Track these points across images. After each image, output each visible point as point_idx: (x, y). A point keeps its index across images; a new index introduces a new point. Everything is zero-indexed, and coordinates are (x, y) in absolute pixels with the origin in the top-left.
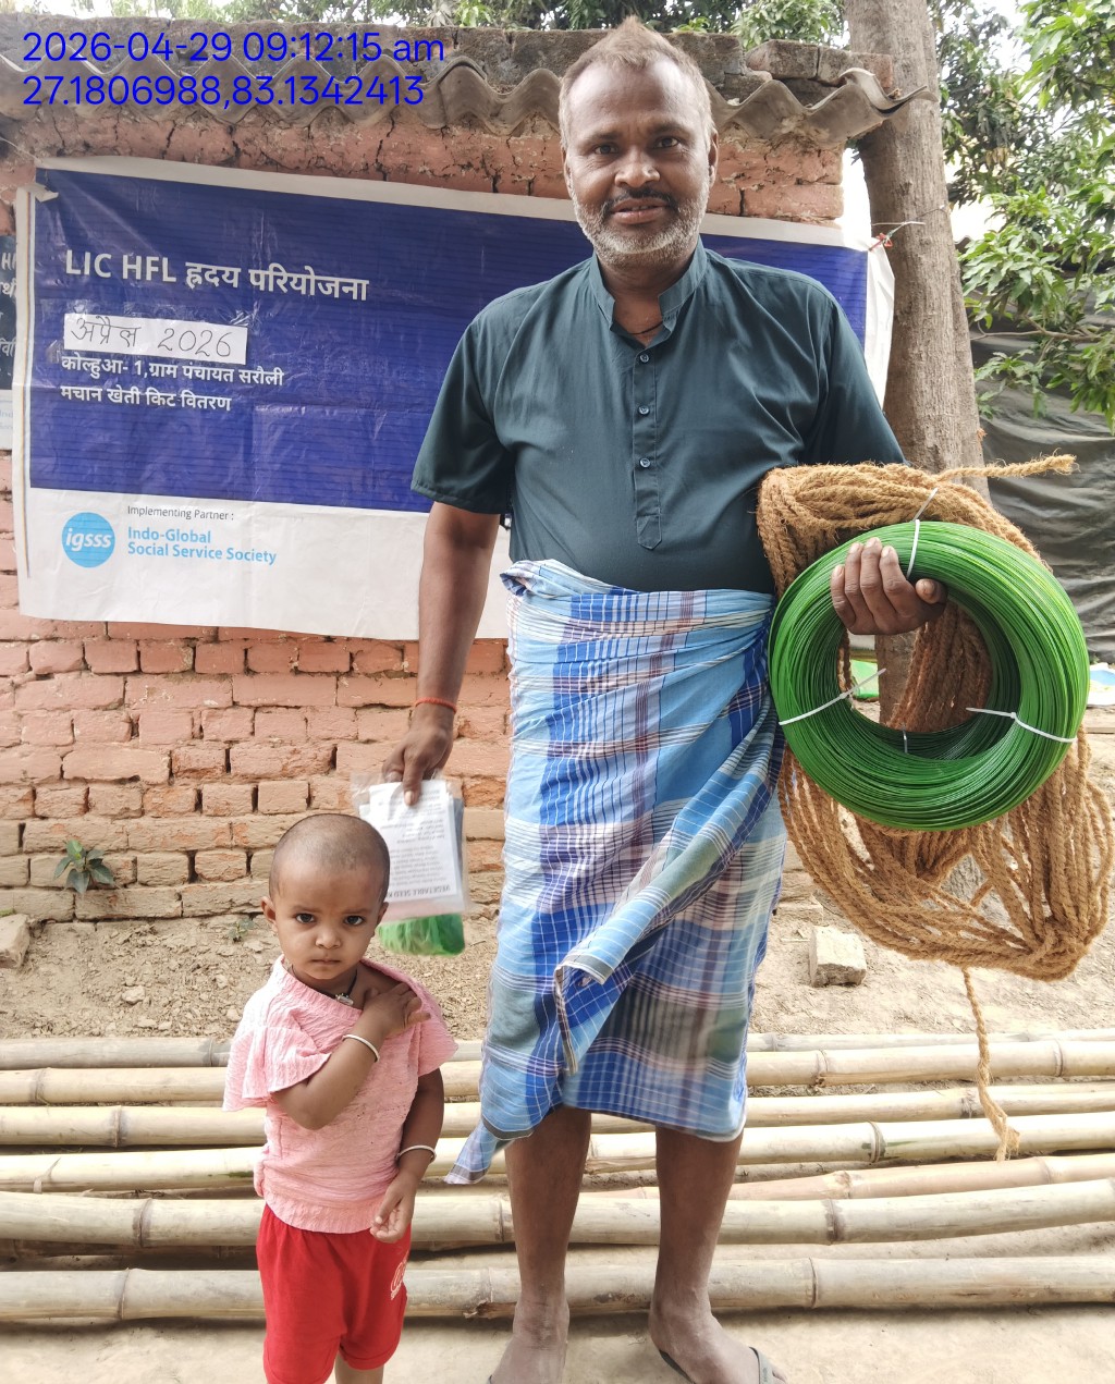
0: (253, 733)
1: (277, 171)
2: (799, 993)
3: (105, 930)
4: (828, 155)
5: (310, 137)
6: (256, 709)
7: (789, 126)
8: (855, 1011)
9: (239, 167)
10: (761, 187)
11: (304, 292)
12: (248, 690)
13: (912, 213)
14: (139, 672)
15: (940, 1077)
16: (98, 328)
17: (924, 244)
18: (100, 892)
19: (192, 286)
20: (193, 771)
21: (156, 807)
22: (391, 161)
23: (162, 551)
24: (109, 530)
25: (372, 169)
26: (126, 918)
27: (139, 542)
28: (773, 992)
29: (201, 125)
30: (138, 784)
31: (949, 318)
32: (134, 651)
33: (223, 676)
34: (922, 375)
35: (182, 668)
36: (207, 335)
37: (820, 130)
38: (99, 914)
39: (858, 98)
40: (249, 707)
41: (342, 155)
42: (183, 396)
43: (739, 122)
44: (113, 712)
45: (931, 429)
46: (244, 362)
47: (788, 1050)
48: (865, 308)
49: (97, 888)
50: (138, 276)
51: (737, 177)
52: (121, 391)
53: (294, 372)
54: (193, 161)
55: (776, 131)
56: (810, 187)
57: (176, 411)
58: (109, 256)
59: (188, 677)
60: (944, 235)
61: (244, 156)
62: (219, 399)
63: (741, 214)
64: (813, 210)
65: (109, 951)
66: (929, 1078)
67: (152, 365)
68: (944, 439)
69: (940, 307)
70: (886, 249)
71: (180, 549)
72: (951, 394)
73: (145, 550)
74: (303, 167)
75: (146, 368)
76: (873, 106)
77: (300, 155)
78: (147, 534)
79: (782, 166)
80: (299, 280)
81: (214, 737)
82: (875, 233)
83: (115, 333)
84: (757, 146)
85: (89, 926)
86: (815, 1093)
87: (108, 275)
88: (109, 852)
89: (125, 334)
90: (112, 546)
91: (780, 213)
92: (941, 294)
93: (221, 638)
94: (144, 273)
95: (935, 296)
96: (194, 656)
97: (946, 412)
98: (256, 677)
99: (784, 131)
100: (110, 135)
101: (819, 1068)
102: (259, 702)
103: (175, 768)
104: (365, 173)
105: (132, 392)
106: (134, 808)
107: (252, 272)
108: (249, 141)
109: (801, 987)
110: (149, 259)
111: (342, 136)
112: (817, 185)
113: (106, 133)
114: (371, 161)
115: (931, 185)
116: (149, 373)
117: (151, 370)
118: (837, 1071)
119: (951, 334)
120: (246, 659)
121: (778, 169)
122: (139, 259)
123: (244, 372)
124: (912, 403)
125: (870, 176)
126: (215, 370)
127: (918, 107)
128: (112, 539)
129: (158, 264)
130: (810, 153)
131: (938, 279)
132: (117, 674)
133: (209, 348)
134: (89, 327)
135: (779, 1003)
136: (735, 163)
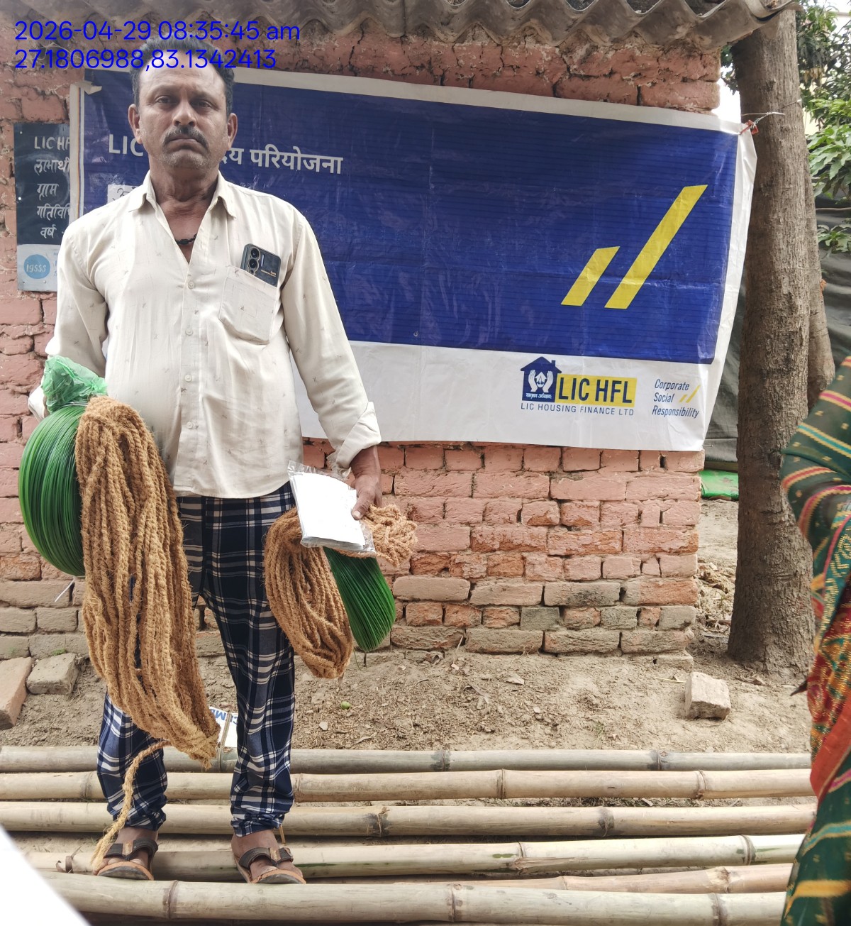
4: (708, 58)
5: (298, 44)
7: (681, 32)
9: (242, 67)
13: (776, 105)
17: (785, 131)
22: (361, 62)
25: (346, 70)
31: (804, 190)
34: (780, 236)
37: (704, 37)
39: (741, 8)
41: (322, 59)
43: (639, 31)
45: (787, 279)
51: (634, 77)
55: (670, 37)
56: (694, 84)
60: (800, 124)
61: (246, 59)
63: (638, 104)
64: (695, 102)
68: (796, 287)
69: (796, 182)
70: (753, 134)
72: (802, 251)
74: (293, 66)
76: (753, 15)
77: (290, 58)
79: (671, 67)
80: (289, 157)
82: (744, 120)
84: (653, 50)
86: (694, 805)
91: (669, 104)
92: (797, 171)
95: (792, 172)
97: (798, 266)
99: (676, 38)
101: (699, 786)
104: (341, 71)
107: (253, 152)
108: (250, 48)
109: (677, 720)
111: (323, 43)
112: (699, 83)
114: (345, 62)
115: (791, 83)
118: (714, 788)
119: (803, 204)
121: (668, 70)
124: (771, 258)
127: (782, 19)
130: (694, 57)
131: (794, 159)
136: (634, 65)
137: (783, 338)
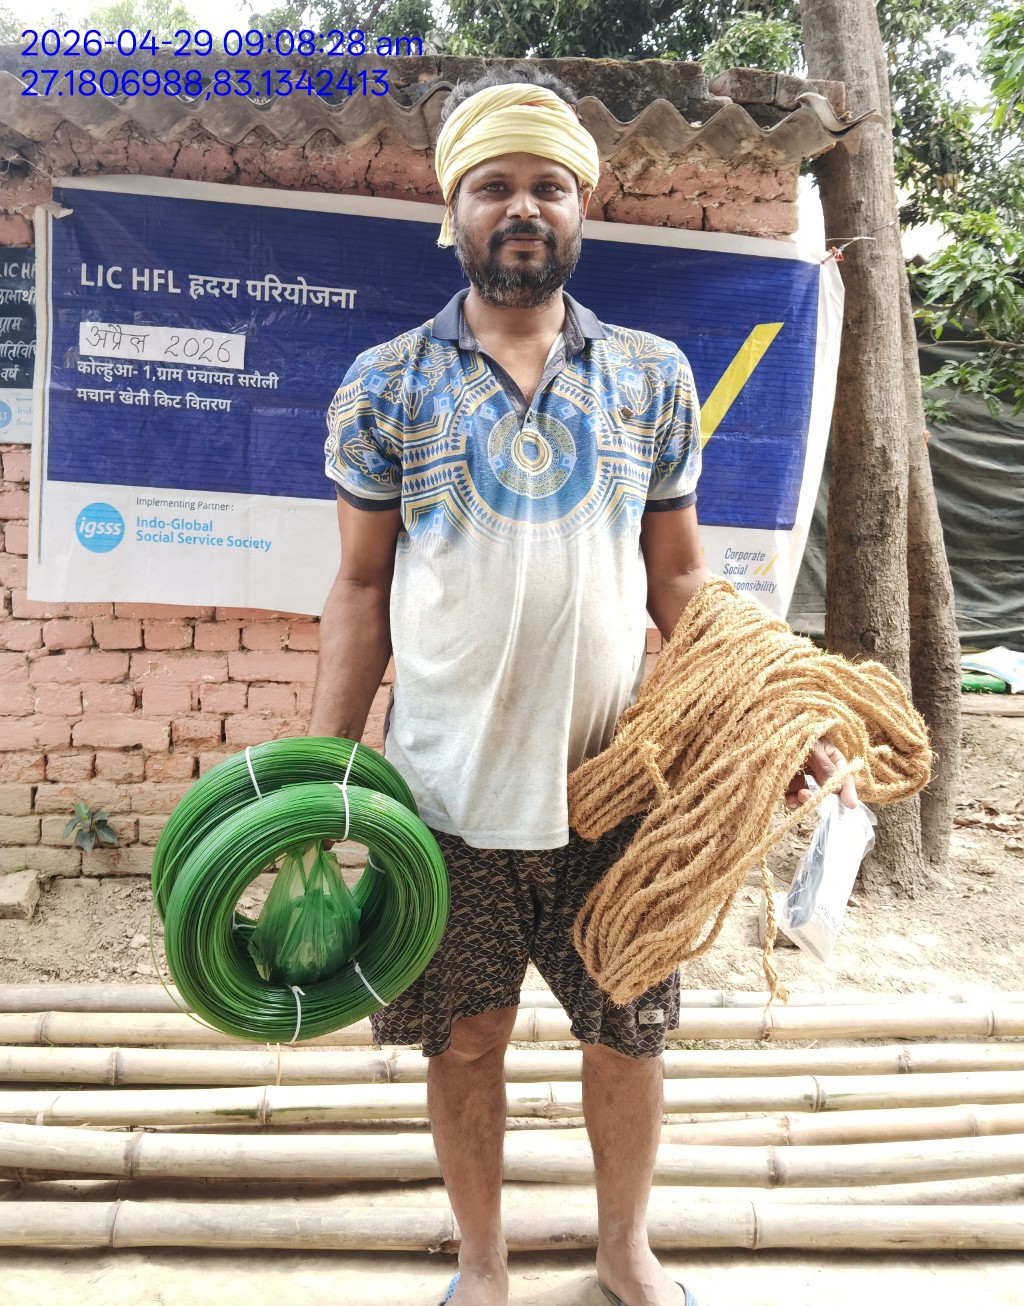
0: (246, 706)
1: (274, 187)
2: (748, 954)
3: (109, 886)
4: (785, 174)
5: (304, 157)
6: (250, 684)
7: (747, 146)
8: (800, 971)
9: (239, 184)
10: (721, 204)
11: (296, 302)
12: (242, 666)
13: (864, 229)
14: (142, 649)
15: (879, 1035)
16: (110, 336)
17: (874, 259)
18: (105, 851)
19: (195, 297)
20: (191, 740)
21: (157, 773)
22: (379, 178)
23: (167, 539)
24: (120, 519)
25: (361, 187)
26: (129, 875)
27: (147, 530)
28: (725, 952)
29: (204, 146)
30: (140, 751)
31: (897, 327)
32: (138, 630)
33: (219, 653)
34: (871, 380)
35: (182, 645)
36: (209, 343)
37: (778, 152)
38: (103, 870)
39: (812, 120)
40: (243, 682)
41: (333, 174)
42: (188, 398)
43: (702, 144)
44: (120, 686)
45: (880, 430)
46: (242, 367)
47: (737, 1006)
48: (816, 317)
49: (102, 847)
50: (147, 288)
51: (700, 195)
52: (132, 394)
53: (288, 376)
54: (197, 179)
55: (736, 152)
56: (767, 205)
57: (183, 413)
58: (119, 269)
59: (188, 653)
60: (894, 249)
61: (244, 174)
62: (220, 401)
63: (703, 229)
64: (770, 226)
65: (112, 906)
66: (869, 1035)
67: (159, 370)
68: (891, 440)
69: (889, 317)
70: (839, 263)
71: (184, 537)
72: (899, 397)
73: (152, 538)
74: (298, 184)
75: (154, 372)
76: (825, 128)
77: (295, 173)
78: (155, 523)
79: (741, 184)
80: (293, 290)
81: (211, 709)
82: (829, 247)
83: (126, 340)
84: (720, 165)
85: (95, 882)
86: (761, 1047)
87: (119, 286)
88: (113, 814)
89: (135, 341)
90: (122, 534)
91: (739, 228)
92: (890, 305)
93: (218, 618)
94: (151, 284)
95: (884, 305)
96: (194, 635)
97: (894, 415)
98: (250, 653)
99: (743, 152)
100: (121, 155)
101: (765, 1025)
102: (253, 677)
103: (175, 738)
104: (355, 189)
105: (141, 394)
106: (136, 774)
107: (250, 283)
108: (248, 161)
109: (750, 948)
110: (156, 272)
111: (334, 156)
112: (774, 203)
113: (117, 153)
114: (361, 179)
115: (882, 203)
116: (157, 377)
117: (159, 374)
118: (782, 1026)
119: (899, 343)
120: (241, 638)
121: (737, 188)
122: (147, 271)
123: (242, 376)
124: (861, 406)
125: (824, 195)
126: (217, 374)
127: (870, 130)
128: (122, 527)
129: (164, 276)
130: (768, 173)
131: (887, 291)
132: (123, 651)
133: (212, 354)
134: (102, 335)
135: (729, 964)
136: (698, 182)
137: (876, 499)
